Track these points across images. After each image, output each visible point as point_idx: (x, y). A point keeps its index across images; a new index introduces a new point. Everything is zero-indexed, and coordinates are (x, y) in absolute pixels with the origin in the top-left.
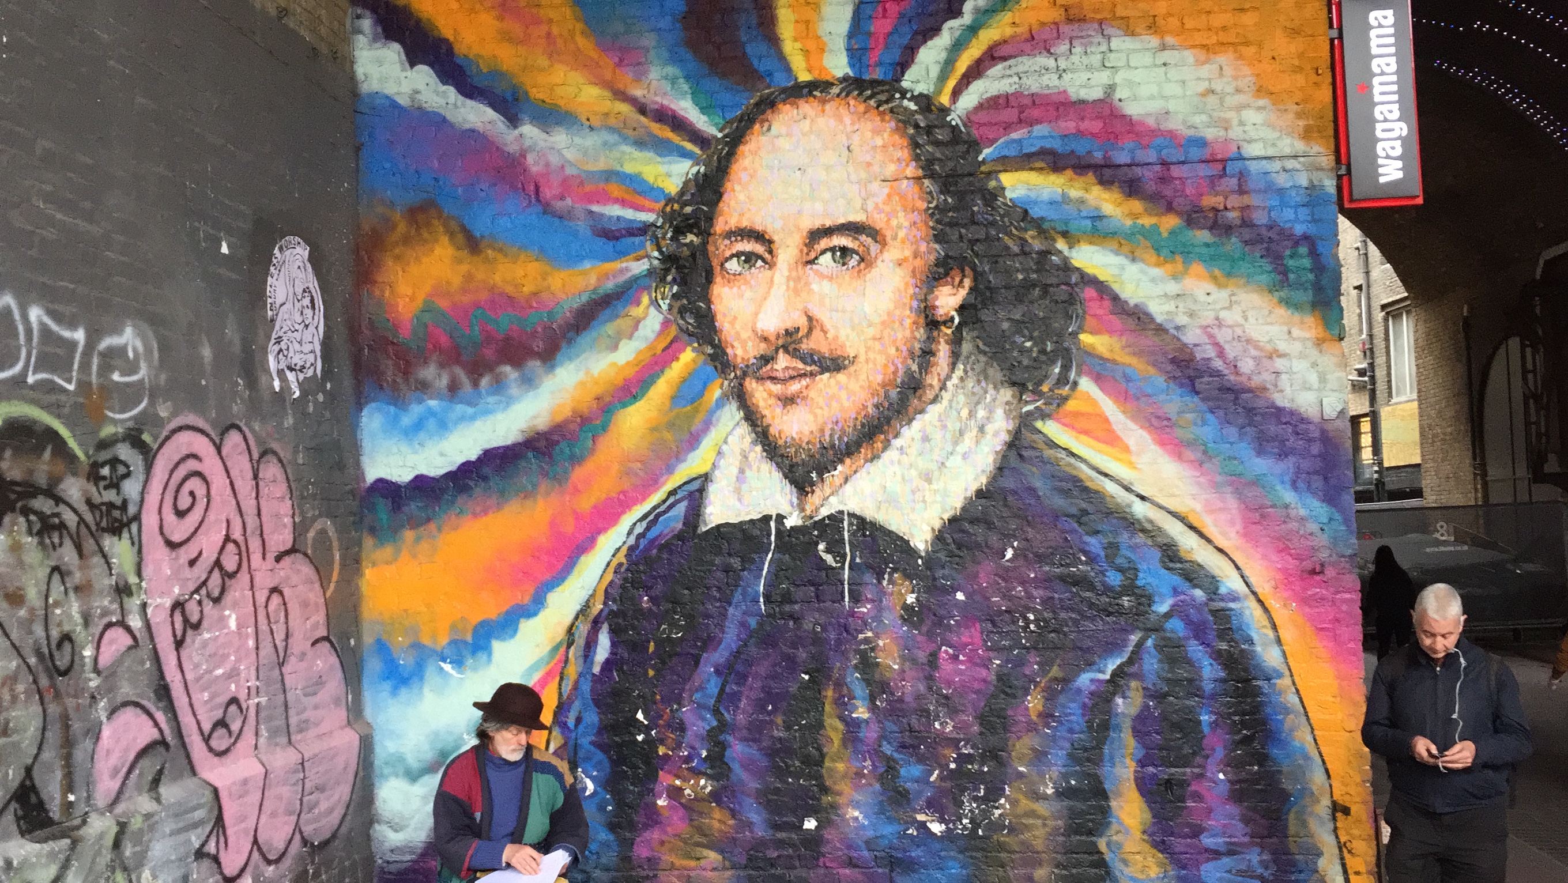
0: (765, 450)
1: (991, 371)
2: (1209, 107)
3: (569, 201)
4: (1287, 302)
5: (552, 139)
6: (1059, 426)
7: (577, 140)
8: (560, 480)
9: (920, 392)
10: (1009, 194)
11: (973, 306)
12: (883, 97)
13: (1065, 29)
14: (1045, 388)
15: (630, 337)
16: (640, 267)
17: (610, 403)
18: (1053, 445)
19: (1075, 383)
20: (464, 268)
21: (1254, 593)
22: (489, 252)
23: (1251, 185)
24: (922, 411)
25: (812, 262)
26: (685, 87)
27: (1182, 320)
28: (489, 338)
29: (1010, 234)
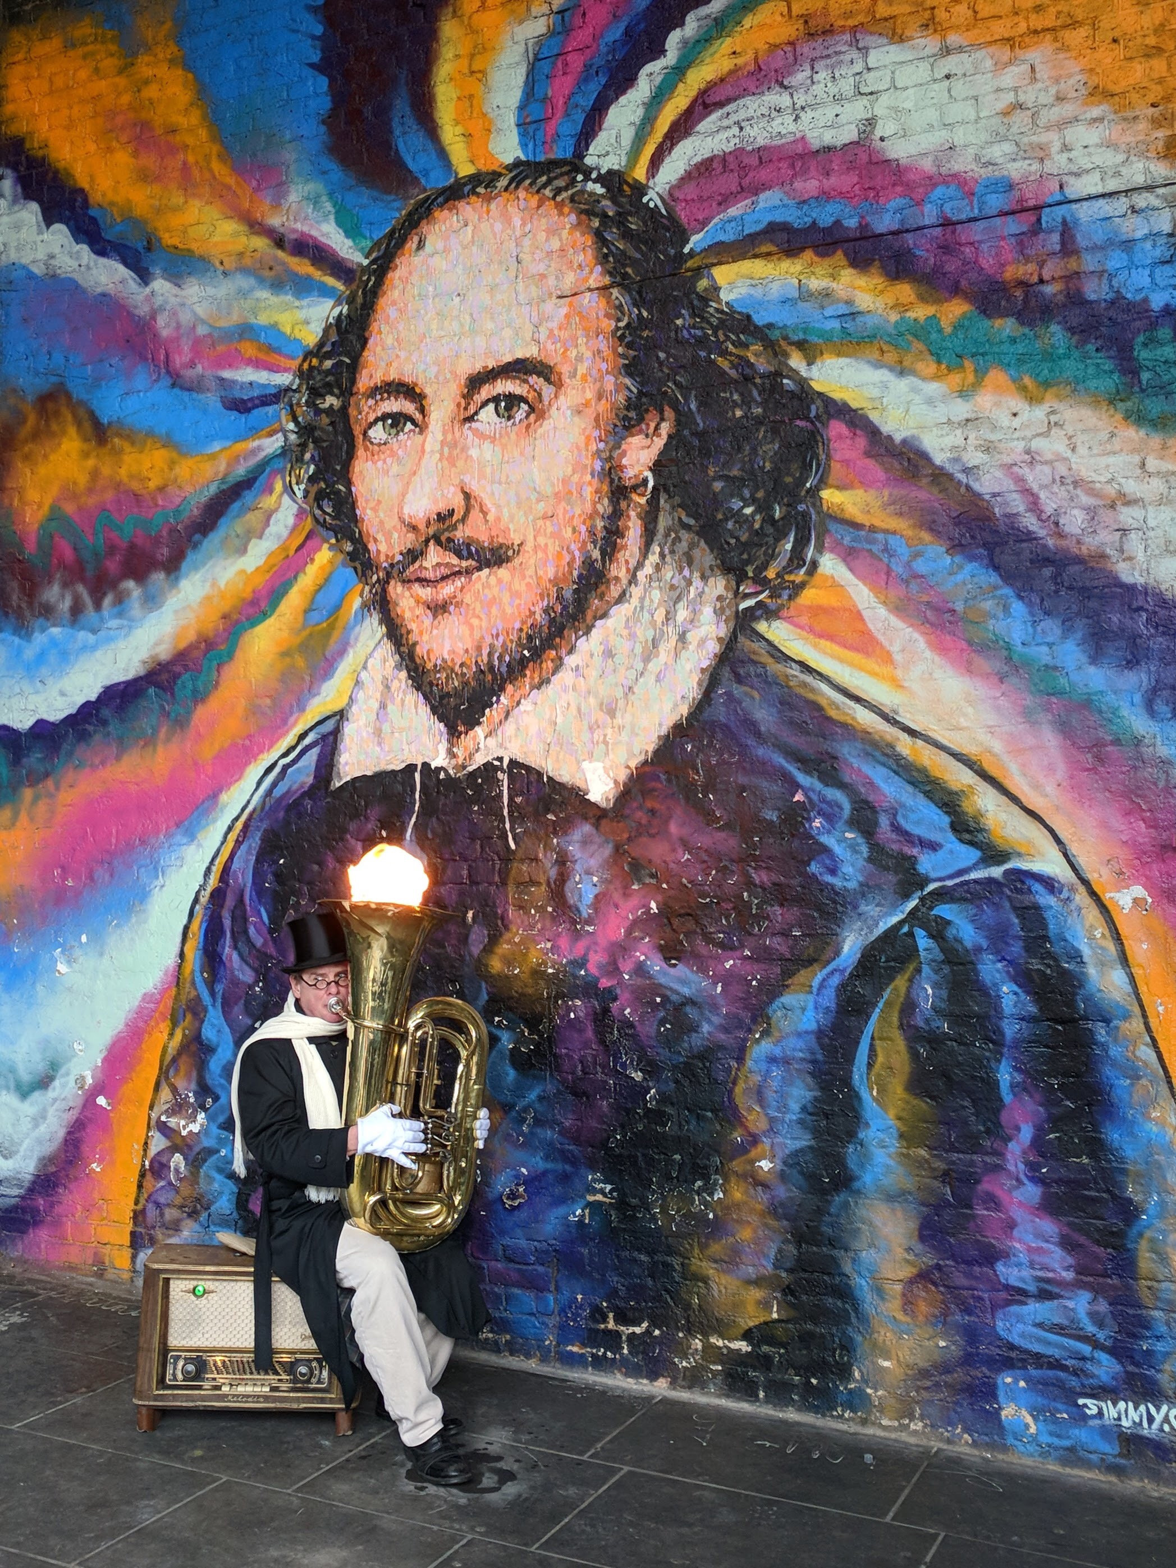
0: (410, 677)
1: (696, 553)
2: (1014, 129)
3: (199, 368)
4: (1138, 418)
5: (184, 293)
6: (791, 627)
7: (211, 291)
8: (181, 723)
9: (603, 588)
10: (725, 296)
11: (676, 462)
12: (561, 183)
13: (805, 49)
14: (771, 573)
15: (260, 537)
16: (273, 444)
17: (238, 622)
18: (784, 658)
19: (814, 565)
20: (91, 462)
21: (1085, 882)
22: (116, 440)
23: (1081, 241)
24: (604, 615)
25: (470, 419)
26: (328, 206)
27: (974, 458)
28: (111, 549)
29: (724, 353)
